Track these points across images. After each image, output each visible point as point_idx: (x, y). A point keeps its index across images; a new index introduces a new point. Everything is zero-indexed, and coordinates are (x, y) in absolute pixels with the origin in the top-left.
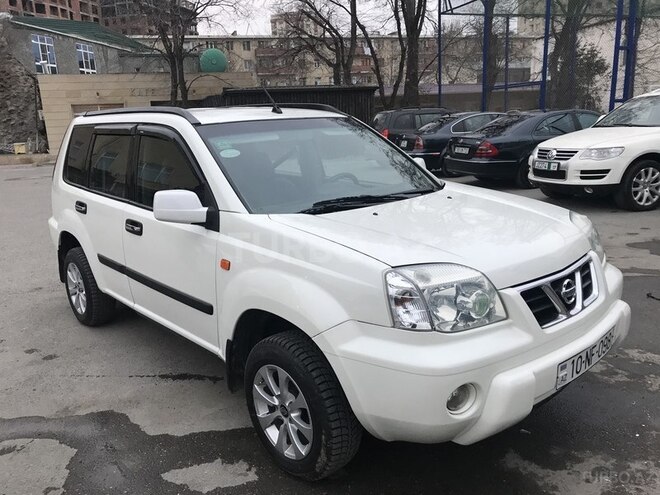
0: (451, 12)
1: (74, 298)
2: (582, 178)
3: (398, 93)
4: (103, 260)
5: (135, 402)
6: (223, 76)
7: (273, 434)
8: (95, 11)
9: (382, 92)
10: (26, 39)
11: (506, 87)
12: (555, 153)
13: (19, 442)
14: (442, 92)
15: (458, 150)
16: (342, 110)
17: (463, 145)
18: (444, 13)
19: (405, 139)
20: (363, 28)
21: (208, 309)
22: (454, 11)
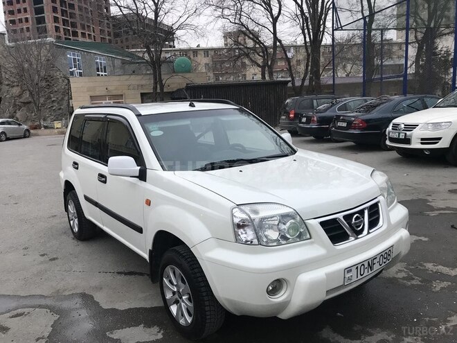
0: (341, 28)
1: (72, 222)
2: (422, 143)
3: (305, 84)
4: (87, 198)
5: (100, 288)
6: (188, 75)
7: (174, 309)
8: (109, 35)
9: (293, 84)
10: (64, 55)
11: (381, 79)
12: (403, 126)
13: (26, 310)
14: (336, 82)
15: (340, 124)
16: (237, 103)
17: (343, 121)
18: (336, 30)
19: (305, 117)
20: (280, 41)
21: (140, 230)
22: (343, 28)
